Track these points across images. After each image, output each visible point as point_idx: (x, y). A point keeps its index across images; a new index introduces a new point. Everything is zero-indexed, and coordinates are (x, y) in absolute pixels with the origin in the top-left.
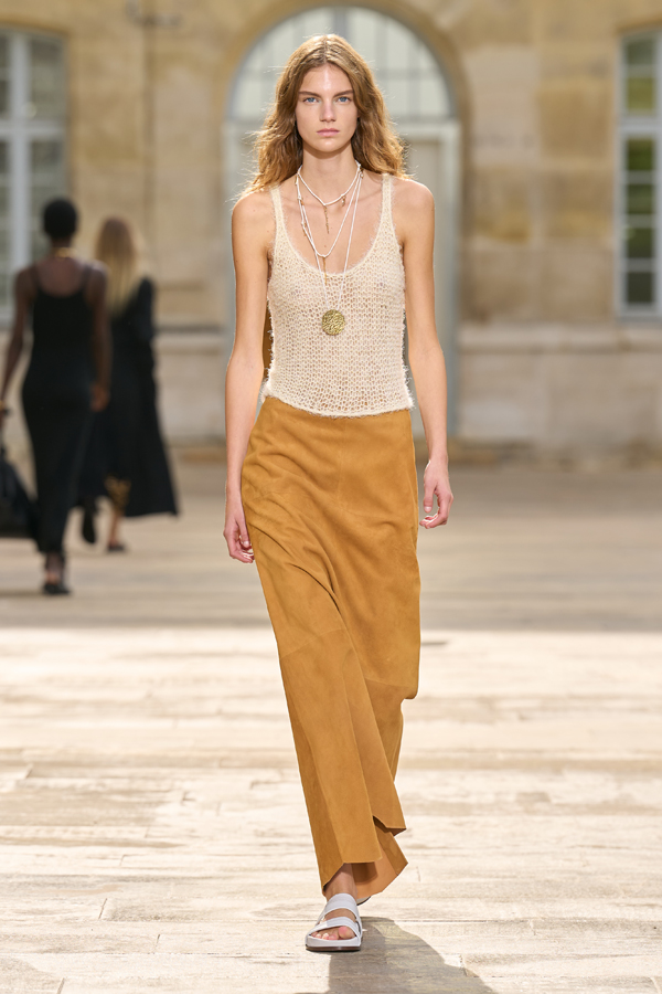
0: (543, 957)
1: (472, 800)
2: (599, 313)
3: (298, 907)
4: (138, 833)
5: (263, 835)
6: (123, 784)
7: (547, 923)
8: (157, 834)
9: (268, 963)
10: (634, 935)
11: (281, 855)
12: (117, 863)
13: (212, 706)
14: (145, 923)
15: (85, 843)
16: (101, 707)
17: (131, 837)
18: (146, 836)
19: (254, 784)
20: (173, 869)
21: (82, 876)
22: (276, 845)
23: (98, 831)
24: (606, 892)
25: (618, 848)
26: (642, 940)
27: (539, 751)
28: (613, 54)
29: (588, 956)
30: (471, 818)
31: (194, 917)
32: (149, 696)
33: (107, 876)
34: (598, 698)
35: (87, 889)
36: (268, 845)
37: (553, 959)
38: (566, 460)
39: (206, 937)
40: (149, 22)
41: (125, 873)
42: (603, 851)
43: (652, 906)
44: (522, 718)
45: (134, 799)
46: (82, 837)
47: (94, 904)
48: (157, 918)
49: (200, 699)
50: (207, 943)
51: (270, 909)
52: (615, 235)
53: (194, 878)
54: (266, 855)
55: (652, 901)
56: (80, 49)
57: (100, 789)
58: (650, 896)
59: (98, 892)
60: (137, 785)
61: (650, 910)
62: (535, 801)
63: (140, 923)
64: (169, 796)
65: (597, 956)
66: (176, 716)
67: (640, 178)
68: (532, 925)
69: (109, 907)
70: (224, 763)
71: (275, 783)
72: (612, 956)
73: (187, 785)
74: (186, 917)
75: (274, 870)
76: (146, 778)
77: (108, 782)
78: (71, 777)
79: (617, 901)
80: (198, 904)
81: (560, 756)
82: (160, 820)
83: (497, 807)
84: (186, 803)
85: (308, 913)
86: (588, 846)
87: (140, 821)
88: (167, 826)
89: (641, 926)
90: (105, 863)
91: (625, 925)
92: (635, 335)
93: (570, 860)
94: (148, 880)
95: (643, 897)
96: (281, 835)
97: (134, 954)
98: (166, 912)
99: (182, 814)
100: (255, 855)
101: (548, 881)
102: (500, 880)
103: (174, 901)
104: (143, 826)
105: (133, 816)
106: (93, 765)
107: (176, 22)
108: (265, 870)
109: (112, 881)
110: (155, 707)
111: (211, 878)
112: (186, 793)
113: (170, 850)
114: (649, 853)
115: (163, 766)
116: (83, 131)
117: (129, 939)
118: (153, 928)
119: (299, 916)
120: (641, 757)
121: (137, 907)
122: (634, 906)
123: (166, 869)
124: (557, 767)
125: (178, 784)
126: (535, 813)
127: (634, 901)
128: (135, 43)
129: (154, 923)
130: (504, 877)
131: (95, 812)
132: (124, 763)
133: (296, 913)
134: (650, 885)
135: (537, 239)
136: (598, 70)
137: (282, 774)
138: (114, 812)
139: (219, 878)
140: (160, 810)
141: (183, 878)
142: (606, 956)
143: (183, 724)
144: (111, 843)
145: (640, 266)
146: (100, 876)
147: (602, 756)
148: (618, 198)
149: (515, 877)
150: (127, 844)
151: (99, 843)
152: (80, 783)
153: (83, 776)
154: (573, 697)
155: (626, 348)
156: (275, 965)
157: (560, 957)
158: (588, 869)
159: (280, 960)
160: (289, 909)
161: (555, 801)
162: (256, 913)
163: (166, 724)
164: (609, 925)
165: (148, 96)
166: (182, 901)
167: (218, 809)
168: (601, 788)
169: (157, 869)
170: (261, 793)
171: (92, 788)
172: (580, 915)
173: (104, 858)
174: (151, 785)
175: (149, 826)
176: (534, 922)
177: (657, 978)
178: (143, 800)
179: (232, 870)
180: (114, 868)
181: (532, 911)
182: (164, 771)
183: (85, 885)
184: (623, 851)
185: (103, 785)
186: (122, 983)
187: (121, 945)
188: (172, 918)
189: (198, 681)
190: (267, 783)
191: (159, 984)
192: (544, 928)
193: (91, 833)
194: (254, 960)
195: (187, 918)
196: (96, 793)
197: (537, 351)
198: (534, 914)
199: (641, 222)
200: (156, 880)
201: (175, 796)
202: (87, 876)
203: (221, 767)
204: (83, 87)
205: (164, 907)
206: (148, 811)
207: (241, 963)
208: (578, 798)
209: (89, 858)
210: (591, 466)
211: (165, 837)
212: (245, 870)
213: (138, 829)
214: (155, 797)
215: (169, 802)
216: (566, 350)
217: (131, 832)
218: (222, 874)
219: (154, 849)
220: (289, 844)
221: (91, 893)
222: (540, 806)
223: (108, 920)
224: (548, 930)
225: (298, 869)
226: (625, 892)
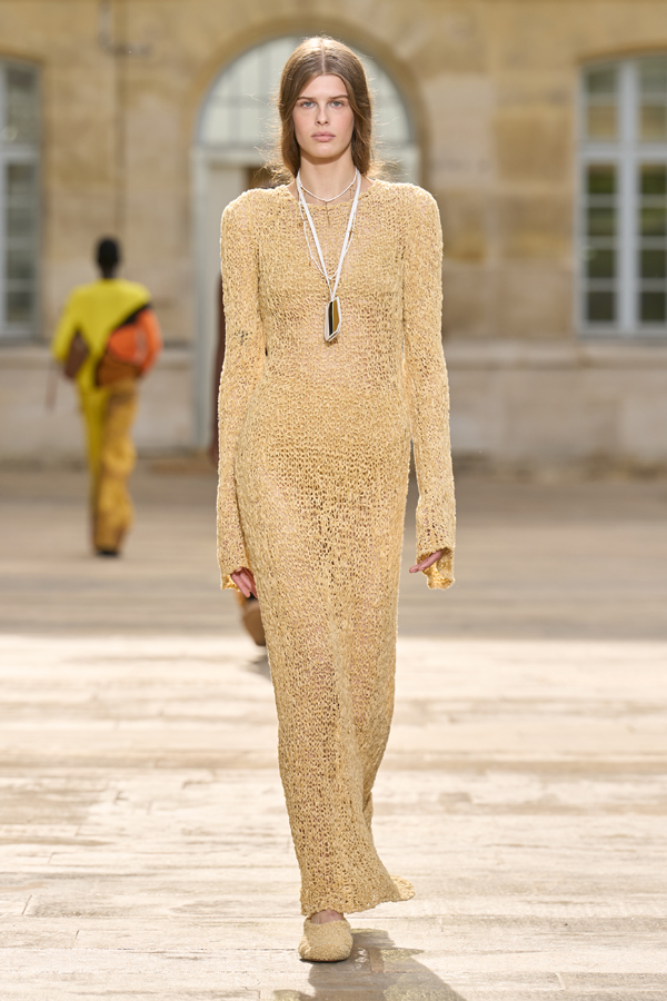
0: (447, 953)
1: (396, 800)
2: (557, 330)
3: (216, 904)
4: (68, 831)
5: (190, 833)
6: (59, 784)
7: (456, 920)
8: (87, 832)
9: (181, 958)
10: (543, 931)
11: (206, 853)
12: (45, 860)
13: (153, 709)
14: (66, 919)
15: (17, 841)
16: (46, 710)
17: (62, 835)
18: (77, 835)
19: (187, 784)
20: (99, 866)
21: (11, 873)
22: (202, 843)
23: (31, 830)
24: (518, 890)
25: (536, 847)
26: (551, 937)
27: (465, 753)
28: (573, 83)
29: (491, 953)
30: (393, 818)
31: (114, 912)
32: (94, 699)
33: (35, 873)
34: (532, 701)
35: (14, 885)
36: (194, 843)
37: (457, 955)
38: (523, 472)
39: (124, 932)
40: (120, 51)
41: (52, 870)
42: (520, 850)
43: (565, 903)
44: (452, 721)
45: (69, 798)
46: (15, 835)
47: (19, 900)
48: (78, 914)
49: (144, 701)
50: (124, 938)
51: (188, 906)
52: (575, 255)
53: (119, 875)
54: (191, 853)
55: (566, 899)
56: (54, 77)
57: (37, 789)
58: (565, 894)
59: (25, 888)
60: (73, 784)
61: (563, 908)
62: (457, 802)
63: (62, 918)
64: (103, 796)
65: (501, 952)
66: (118, 718)
67: (601, 201)
68: (441, 921)
69: (33, 903)
70: (160, 763)
71: (207, 783)
72: (517, 952)
73: (122, 785)
74: (107, 913)
75: (197, 867)
76: (82, 778)
77: (46, 782)
78: (10, 776)
79: (529, 899)
80: (120, 901)
81: (485, 757)
82: (93, 819)
83: (420, 807)
84: (121, 803)
85: (226, 910)
86: (505, 845)
87: (73, 819)
88: (98, 824)
89: (551, 923)
90: (35, 860)
91: (534, 921)
92: (595, 351)
93: (485, 859)
94: (73, 877)
95: (557, 894)
96: (208, 834)
97: (51, 949)
98: (88, 908)
99: (113, 813)
100: (180, 853)
101: (461, 879)
102: (415, 877)
103: (97, 897)
104: (75, 824)
105: (66, 814)
106: (33, 765)
107: (146, 51)
108: (188, 867)
109: (39, 878)
110: (98, 709)
111: (135, 875)
112: (120, 792)
113: (98, 848)
114: (568, 852)
115: (99, 766)
116: (57, 155)
117: (49, 935)
118: (71, 924)
119: (216, 912)
120: (570, 758)
121: (60, 904)
122: (546, 903)
123: (92, 866)
124: (481, 768)
125: (113, 784)
126: (455, 812)
127: (547, 898)
128: (107, 71)
129: (75, 919)
130: (419, 875)
131: (30, 811)
132: (62, 763)
133: (214, 909)
134: (565, 883)
135: (493, 259)
136: (558, 98)
137: (215, 775)
138: (47, 811)
139: (142, 875)
140: (93, 809)
141: (108, 875)
142: (510, 952)
143: (124, 726)
144: (42, 841)
145: (601, 285)
146: (28, 873)
147: (529, 758)
148: (578, 220)
149: (429, 875)
150: (57, 842)
151: (30, 841)
152: (18, 782)
153: (21, 776)
154: (505, 700)
155: (586, 364)
156: (187, 961)
157: (465, 953)
158: (502, 867)
159: (192, 956)
160: (207, 906)
161: (476, 801)
162: (175, 910)
163: (107, 726)
164: (517, 922)
165: (119, 122)
166: (104, 898)
167: (149, 808)
168: (526, 789)
169: (84, 866)
170: (192, 793)
171: (30, 788)
172: (489, 912)
173: (33, 855)
174: (87, 785)
175: (80, 825)
176: (443, 919)
177: (562, 973)
178: (78, 799)
179: (155, 868)
180: (42, 865)
181: (442, 908)
182: (101, 771)
183: (12, 882)
184: (541, 850)
185: (40, 785)
186: (37, 977)
187: (40, 940)
188: (93, 914)
189: (143, 684)
190: (200, 783)
191: (73, 979)
192: (452, 924)
193: (24, 831)
194: (168, 955)
195: (107, 915)
196: (34, 793)
197: (492, 367)
198: (444, 911)
199: (602, 243)
200: (81, 877)
201: (109, 796)
202: (15, 873)
203: (156, 767)
204: (57, 113)
205: (86, 903)
206: (81, 810)
207: (154, 958)
208: (500, 798)
209: (19, 855)
210: (549, 477)
211: (95, 835)
212: (169, 867)
213: (69, 828)
214: (89, 796)
215: (102, 801)
216: (523, 365)
217: (63, 831)
218: (146, 871)
219: (83, 848)
220: (214, 843)
221: (17, 889)
222: (462, 806)
223: (30, 916)
224: (456, 927)
225: (220, 867)
226: (539, 889)
